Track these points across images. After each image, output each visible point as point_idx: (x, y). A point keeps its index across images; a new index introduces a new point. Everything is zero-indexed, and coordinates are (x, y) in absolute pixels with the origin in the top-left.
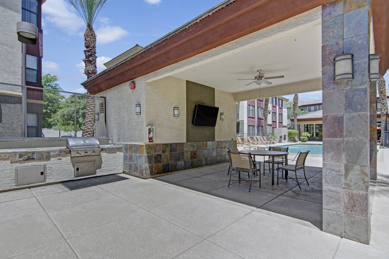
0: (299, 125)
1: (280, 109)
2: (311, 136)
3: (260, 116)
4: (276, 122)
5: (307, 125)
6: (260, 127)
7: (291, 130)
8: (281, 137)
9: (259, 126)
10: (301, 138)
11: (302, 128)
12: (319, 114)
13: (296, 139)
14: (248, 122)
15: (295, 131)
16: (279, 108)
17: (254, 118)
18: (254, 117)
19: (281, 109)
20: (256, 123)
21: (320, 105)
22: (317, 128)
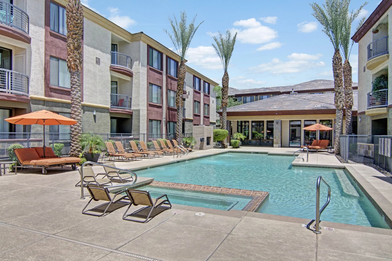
0: (230, 122)
1: (205, 97)
2: (245, 139)
3: (172, 105)
4: (199, 116)
5: (241, 121)
6: (172, 124)
7: (218, 130)
8: (202, 140)
9: (169, 122)
10: (233, 141)
11: (234, 126)
12: (256, 106)
13: (225, 143)
14: (147, 113)
15: (223, 130)
16: (205, 95)
17: (160, 107)
18: (160, 105)
19: (207, 96)
20: (164, 116)
21: (257, 96)
22: (254, 127)
